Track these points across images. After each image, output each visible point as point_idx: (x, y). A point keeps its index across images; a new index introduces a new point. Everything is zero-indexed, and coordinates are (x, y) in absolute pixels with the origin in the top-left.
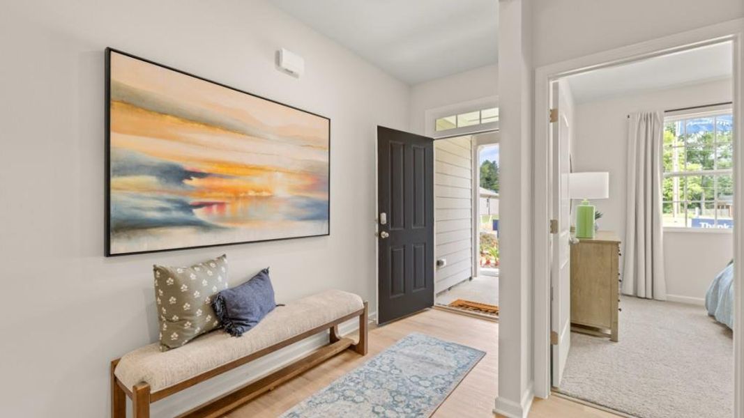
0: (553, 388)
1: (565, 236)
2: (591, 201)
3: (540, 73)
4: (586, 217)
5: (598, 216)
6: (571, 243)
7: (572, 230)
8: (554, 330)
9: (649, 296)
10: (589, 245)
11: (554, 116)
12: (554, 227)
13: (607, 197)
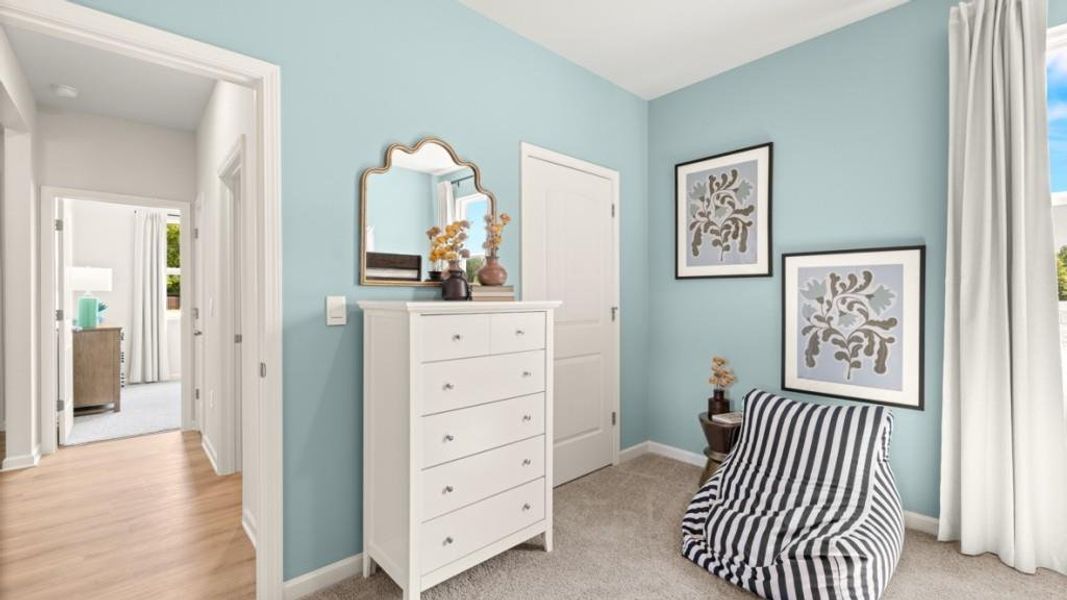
0: (59, 446)
1: (69, 327)
2: (94, 292)
3: (46, 191)
4: (89, 308)
5: (102, 308)
6: (75, 332)
7: (74, 322)
8: (61, 398)
9: (156, 379)
10: (93, 333)
11: (59, 225)
12: (60, 315)
13: (110, 289)
